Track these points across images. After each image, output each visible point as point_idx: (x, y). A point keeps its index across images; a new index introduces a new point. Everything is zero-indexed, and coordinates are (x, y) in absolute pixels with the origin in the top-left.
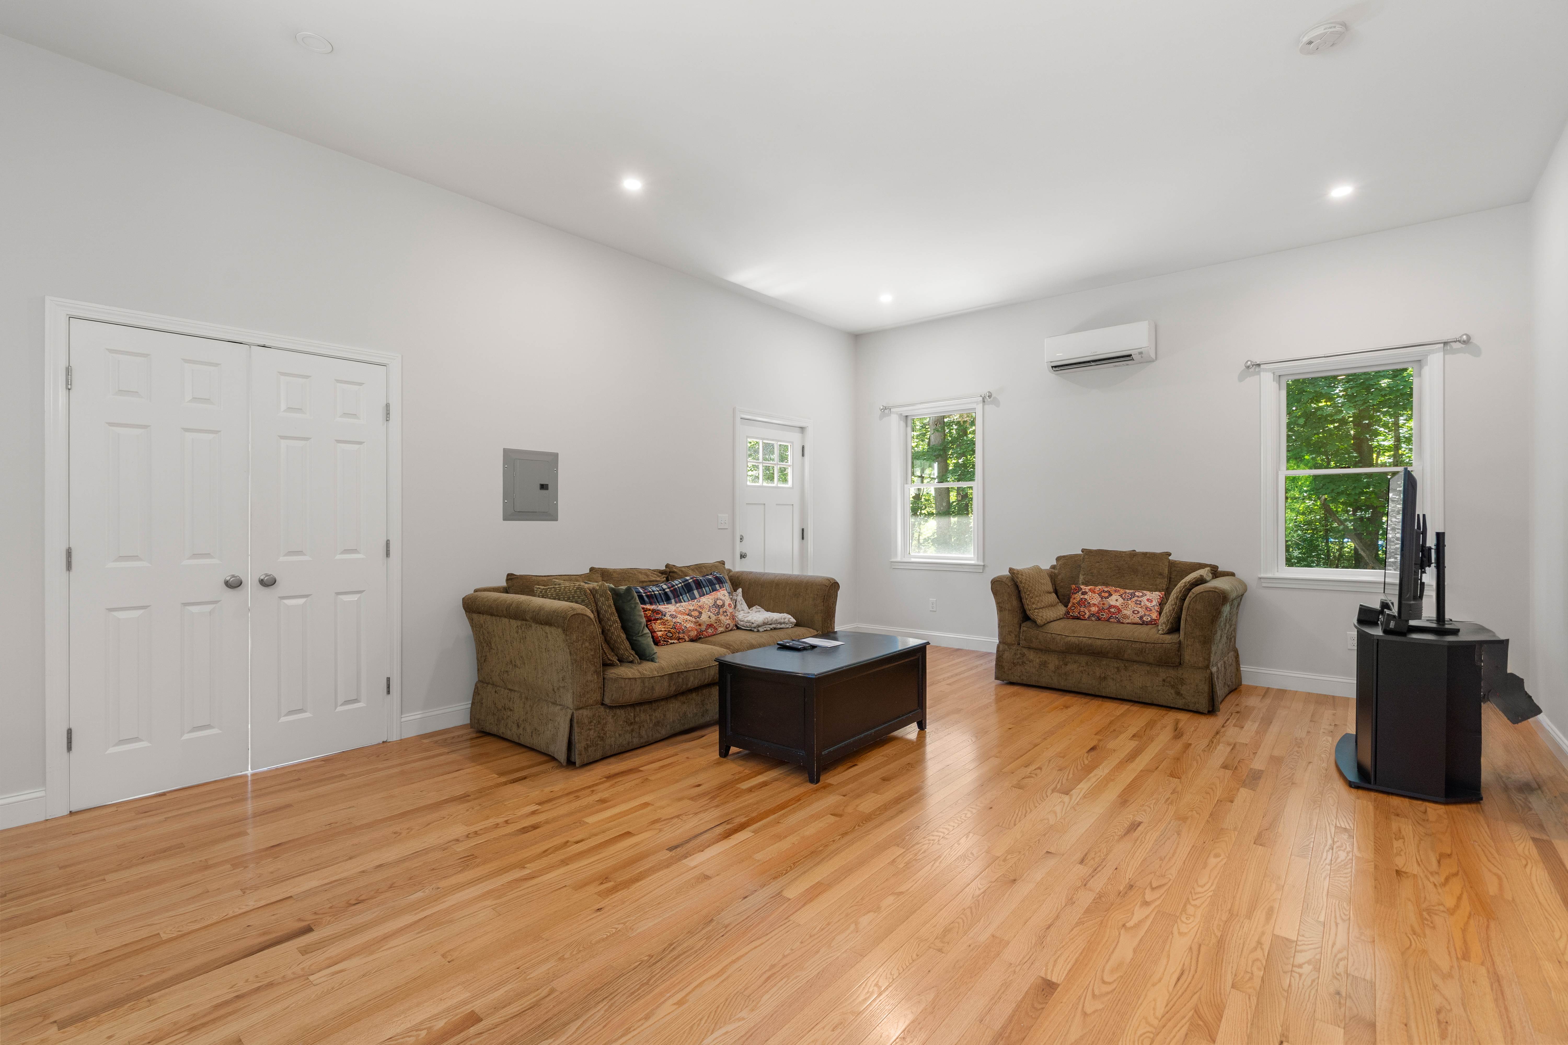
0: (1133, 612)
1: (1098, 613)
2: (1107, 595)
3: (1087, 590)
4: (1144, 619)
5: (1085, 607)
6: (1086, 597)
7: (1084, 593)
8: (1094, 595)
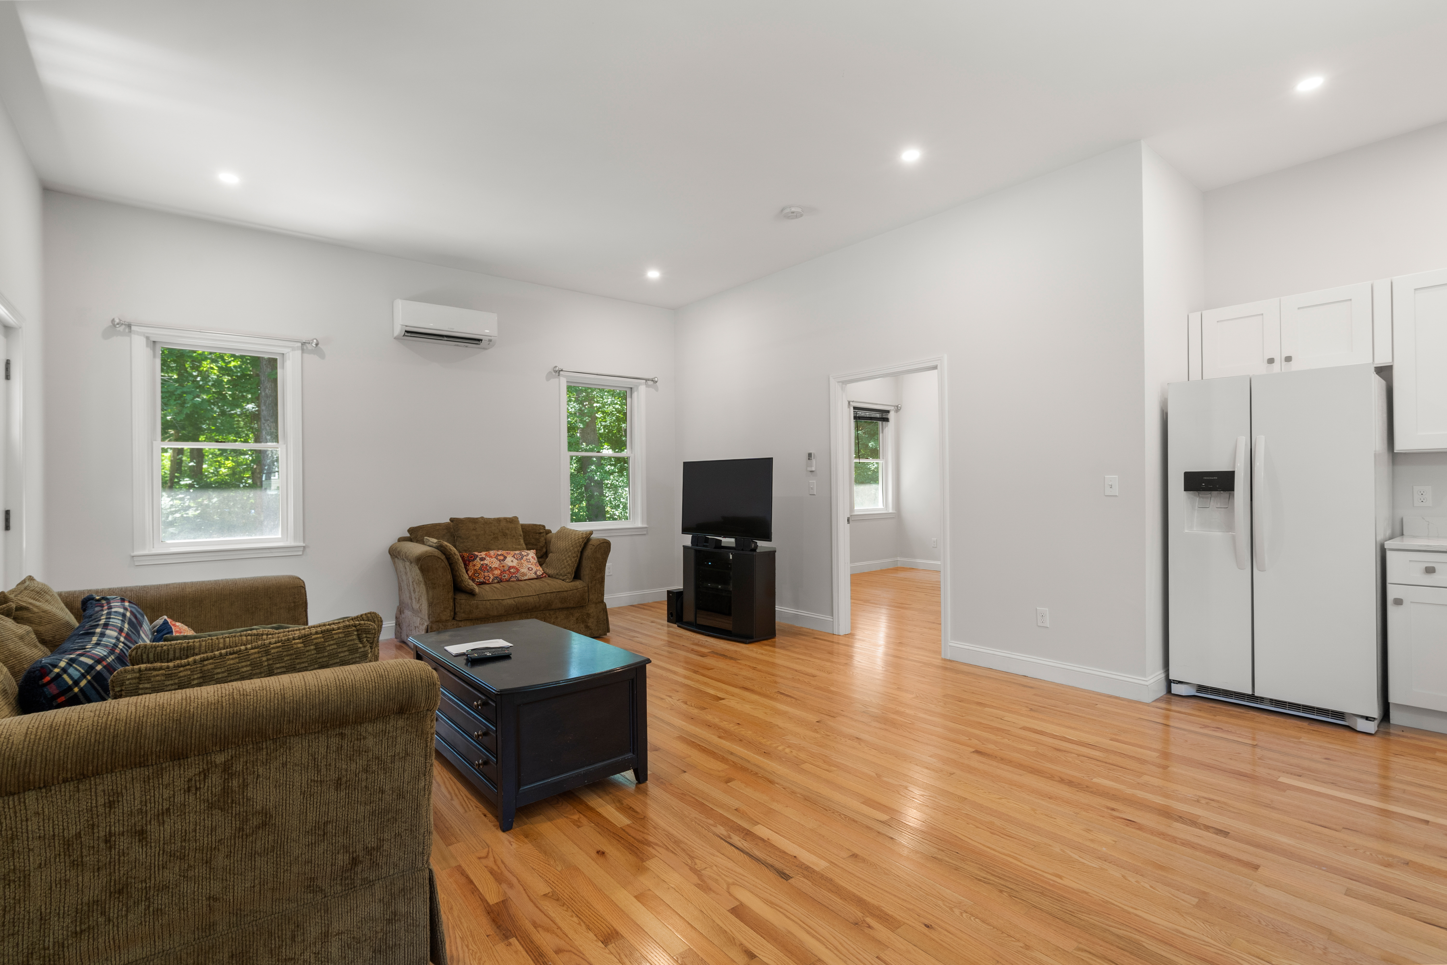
0: (528, 569)
1: (501, 575)
2: (502, 558)
3: (484, 556)
4: (538, 573)
5: (488, 572)
6: (486, 562)
7: (482, 559)
8: (492, 560)
